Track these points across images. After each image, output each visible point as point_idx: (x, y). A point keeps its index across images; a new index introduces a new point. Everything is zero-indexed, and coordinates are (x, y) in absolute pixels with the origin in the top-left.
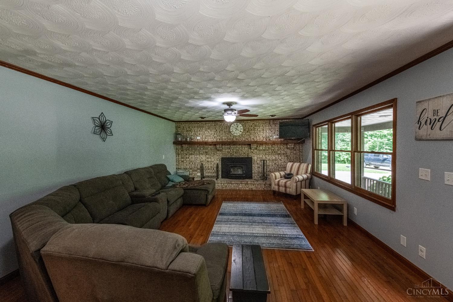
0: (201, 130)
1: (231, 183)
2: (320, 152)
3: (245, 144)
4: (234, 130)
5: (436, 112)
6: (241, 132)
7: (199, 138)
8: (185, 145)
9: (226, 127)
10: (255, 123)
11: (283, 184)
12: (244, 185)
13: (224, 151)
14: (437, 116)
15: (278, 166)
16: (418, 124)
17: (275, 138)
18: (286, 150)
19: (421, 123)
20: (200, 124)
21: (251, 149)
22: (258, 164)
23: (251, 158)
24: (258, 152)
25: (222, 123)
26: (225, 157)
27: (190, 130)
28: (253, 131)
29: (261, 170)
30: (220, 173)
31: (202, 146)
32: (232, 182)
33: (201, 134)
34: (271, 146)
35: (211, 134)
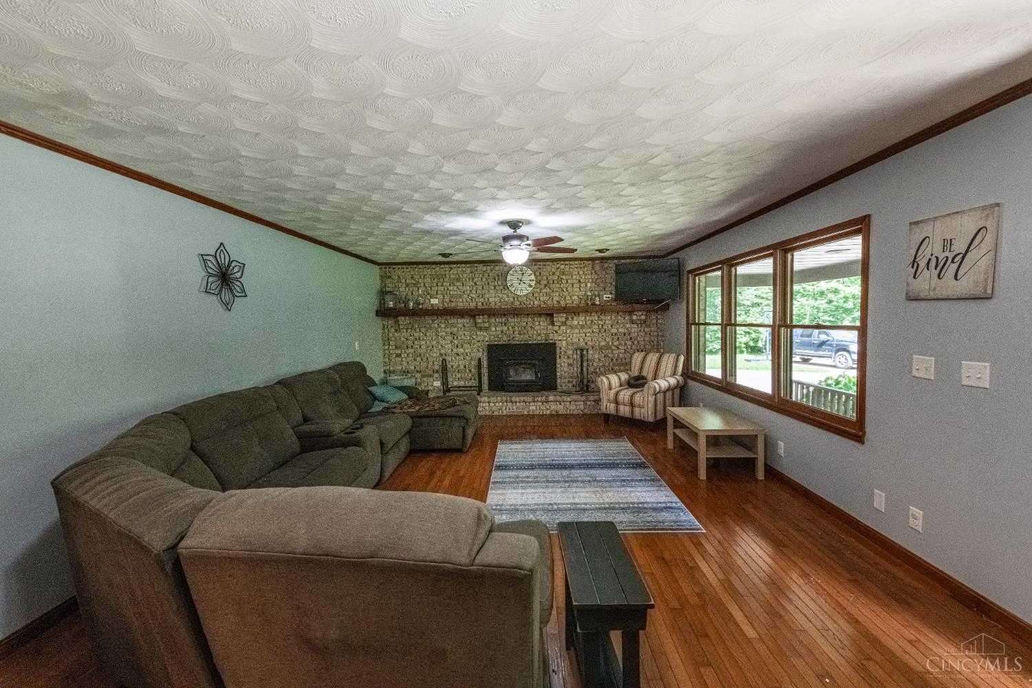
0: (440, 284)
1: (511, 402)
2: (702, 327)
3: (540, 315)
4: (516, 283)
5: (947, 244)
6: (530, 286)
7: (434, 301)
8: (403, 318)
9: (498, 275)
10: (562, 267)
11: (627, 398)
12: (540, 404)
13: (493, 329)
14: (950, 251)
15: (612, 359)
16: (913, 267)
17: (605, 299)
18: (628, 326)
19: (918, 265)
20: (437, 269)
21: (553, 324)
22: (568, 357)
23: (554, 344)
24: (568, 331)
25: (489, 267)
26: (496, 343)
27: (414, 284)
28: (558, 286)
29: (576, 370)
30: (485, 379)
31: (443, 321)
32: (513, 399)
33: (439, 292)
34: (597, 318)
35: (464, 292)
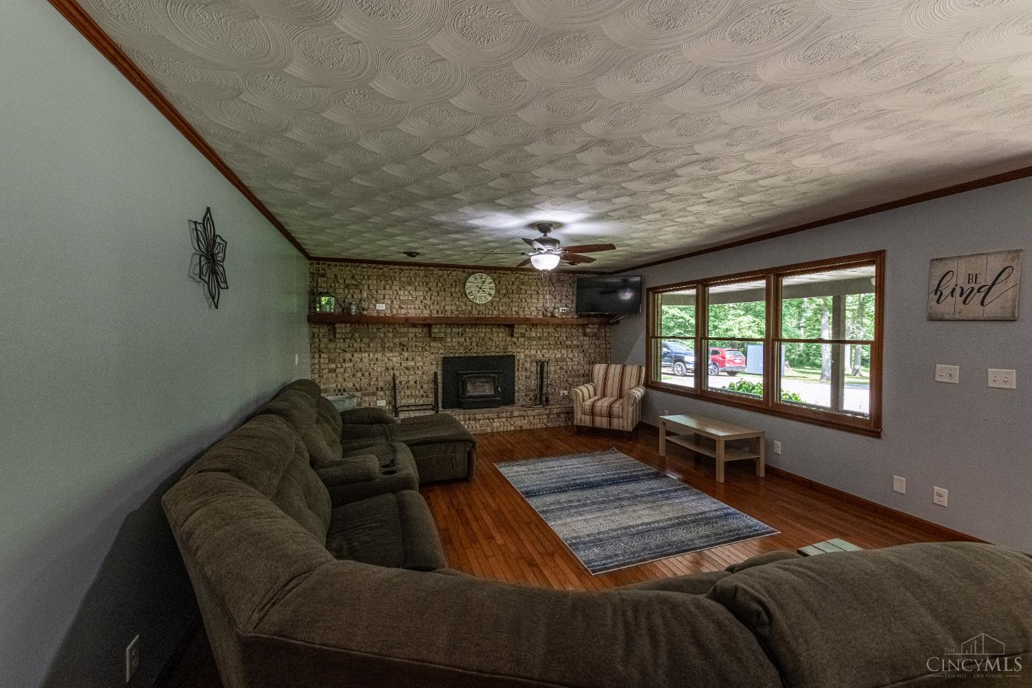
0: (388, 287)
1: (475, 419)
2: (659, 340)
3: (499, 326)
4: (475, 290)
5: (972, 278)
6: (490, 295)
7: (381, 307)
8: (343, 325)
9: (455, 281)
10: (522, 277)
12: (504, 419)
13: (449, 340)
14: (976, 283)
15: (566, 372)
16: (936, 294)
17: (561, 311)
18: (581, 338)
19: (941, 293)
20: (385, 269)
21: (512, 336)
22: (526, 369)
23: (513, 357)
24: (526, 343)
25: (445, 272)
26: (451, 355)
27: (356, 285)
28: (517, 296)
29: (533, 383)
30: (439, 396)
31: (391, 330)
32: (478, 416)
33: (387, 297)
34: (553, 330)
35: (416, 298)
